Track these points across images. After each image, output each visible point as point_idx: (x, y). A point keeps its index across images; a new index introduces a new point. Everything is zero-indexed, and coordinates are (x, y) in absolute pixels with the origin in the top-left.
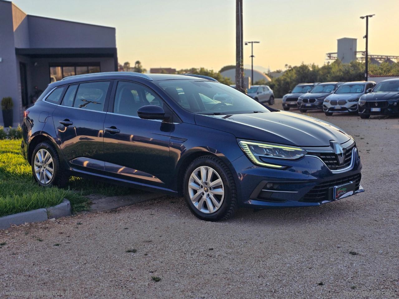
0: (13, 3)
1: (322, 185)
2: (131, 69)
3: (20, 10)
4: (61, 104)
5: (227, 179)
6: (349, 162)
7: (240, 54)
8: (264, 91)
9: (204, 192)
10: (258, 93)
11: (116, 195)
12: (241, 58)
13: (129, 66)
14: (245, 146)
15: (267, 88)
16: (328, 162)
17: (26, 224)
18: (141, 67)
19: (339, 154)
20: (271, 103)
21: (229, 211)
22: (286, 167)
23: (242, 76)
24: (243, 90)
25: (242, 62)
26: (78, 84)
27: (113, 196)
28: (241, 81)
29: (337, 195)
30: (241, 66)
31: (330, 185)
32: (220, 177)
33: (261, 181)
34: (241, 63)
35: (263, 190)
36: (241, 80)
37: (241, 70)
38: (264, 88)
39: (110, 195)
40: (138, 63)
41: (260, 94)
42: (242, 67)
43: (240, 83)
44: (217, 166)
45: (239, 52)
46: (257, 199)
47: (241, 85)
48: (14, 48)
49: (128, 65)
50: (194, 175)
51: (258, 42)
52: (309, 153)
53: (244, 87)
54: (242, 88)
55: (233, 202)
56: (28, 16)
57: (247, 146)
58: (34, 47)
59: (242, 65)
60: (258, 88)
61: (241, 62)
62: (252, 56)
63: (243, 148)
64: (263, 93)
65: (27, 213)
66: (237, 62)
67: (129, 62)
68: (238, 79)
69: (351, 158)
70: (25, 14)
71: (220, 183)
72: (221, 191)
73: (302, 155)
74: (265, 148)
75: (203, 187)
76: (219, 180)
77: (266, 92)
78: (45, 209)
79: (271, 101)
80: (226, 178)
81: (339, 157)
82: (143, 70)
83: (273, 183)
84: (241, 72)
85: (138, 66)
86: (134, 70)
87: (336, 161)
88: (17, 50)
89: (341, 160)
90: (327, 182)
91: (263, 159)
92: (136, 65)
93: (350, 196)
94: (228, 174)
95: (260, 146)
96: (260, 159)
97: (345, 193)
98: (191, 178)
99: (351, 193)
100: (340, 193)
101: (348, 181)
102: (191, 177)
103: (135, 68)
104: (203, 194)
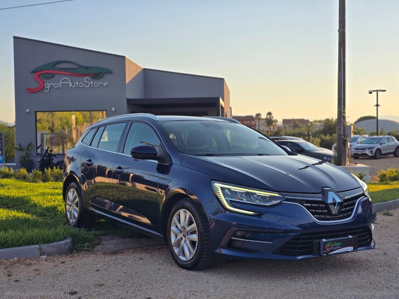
0: (126, 57)
1: (304, 237)
2: (262, 120)
3: (135, 64)
4: (90, 146)
5: (200, 225)
6: (350, 213)
7: (341, 101)
8: (388, 142)
9: (183, 237)
10: (381, 144)
11: (129, 237)
12: (342, 105)
13: (261, 117)
14: (218, 188)
15: (392, 138)
16: (314, 211)
17: (15, 259)
18: (273, 117)
19: (331, 204)
20: (397, 155)
21: (203, 259)
22: (258, 213)
23: (344, 124)
24: (345, 139)
25: (344, 109)
26: (104, 126)
27: (126, 238)
28: (342, 130)
29: (325, 249)
30: (342, 114)
31: (316, 238)
32: (195, 222)
33: (231, 228)
34: (342, 111)
35: (232, 238)
36: (342, 127)
37: (342, 118)
38: (388, 139)
39: (124, 237)
40: (269, 114)
41: (383, 145)
42: (344, 115)
43: (341, 132)
44: (193, 209)
45: (341, 100)
46: (226, 248)
47: (342, 133)
48: (126, 99)
49: (259, 116)
50: (175, 218)
51: (384, 91)
52: (287, 200)
53: (346, 136)
54: (343, 137)
55: (205, 250)
56: (144, 69)
57: (220, 189)
58: (148, 97)
59: (344, 113)
60: (381, 138)
61: (342, 109)
62: (377, 105)
63: (216, 191)
64: (387, 144)
65: (19, 248)
66: (339, 110)
67: (261, 113)
68: (339, 127)
69: (353, 209)
70: (140, 67)
71: (194, 228)
72: (195, 237)
73: (278, 201)
74: (239, 192)
75: (182, 232)
76: (194, 225)
77: (391, 143)
78: (38, 246)
79: (397, 153)
80: (200, 222)
81: (331, 207)
82: (274, 121)
83: (246, 231)
84: (342, 120)
85: (270, 117)
86: (265, 121)
87: (327, 211)
88: (129, 101)
89: (335, 210)
90: (312, 234)
91: (234, 204)
92: (267, 116)
93: (348, 252)
94: (202, 218)
95: (232, 190)
96: (231, 203)
97: (340, 248)
98: (173, 222)
99: (351, 249)
100: (330, 247)
101: (346, 235)
102: (173, 220)
103: (267, 119)
104: (182, 239)
